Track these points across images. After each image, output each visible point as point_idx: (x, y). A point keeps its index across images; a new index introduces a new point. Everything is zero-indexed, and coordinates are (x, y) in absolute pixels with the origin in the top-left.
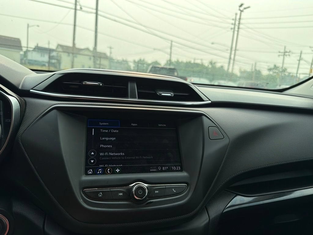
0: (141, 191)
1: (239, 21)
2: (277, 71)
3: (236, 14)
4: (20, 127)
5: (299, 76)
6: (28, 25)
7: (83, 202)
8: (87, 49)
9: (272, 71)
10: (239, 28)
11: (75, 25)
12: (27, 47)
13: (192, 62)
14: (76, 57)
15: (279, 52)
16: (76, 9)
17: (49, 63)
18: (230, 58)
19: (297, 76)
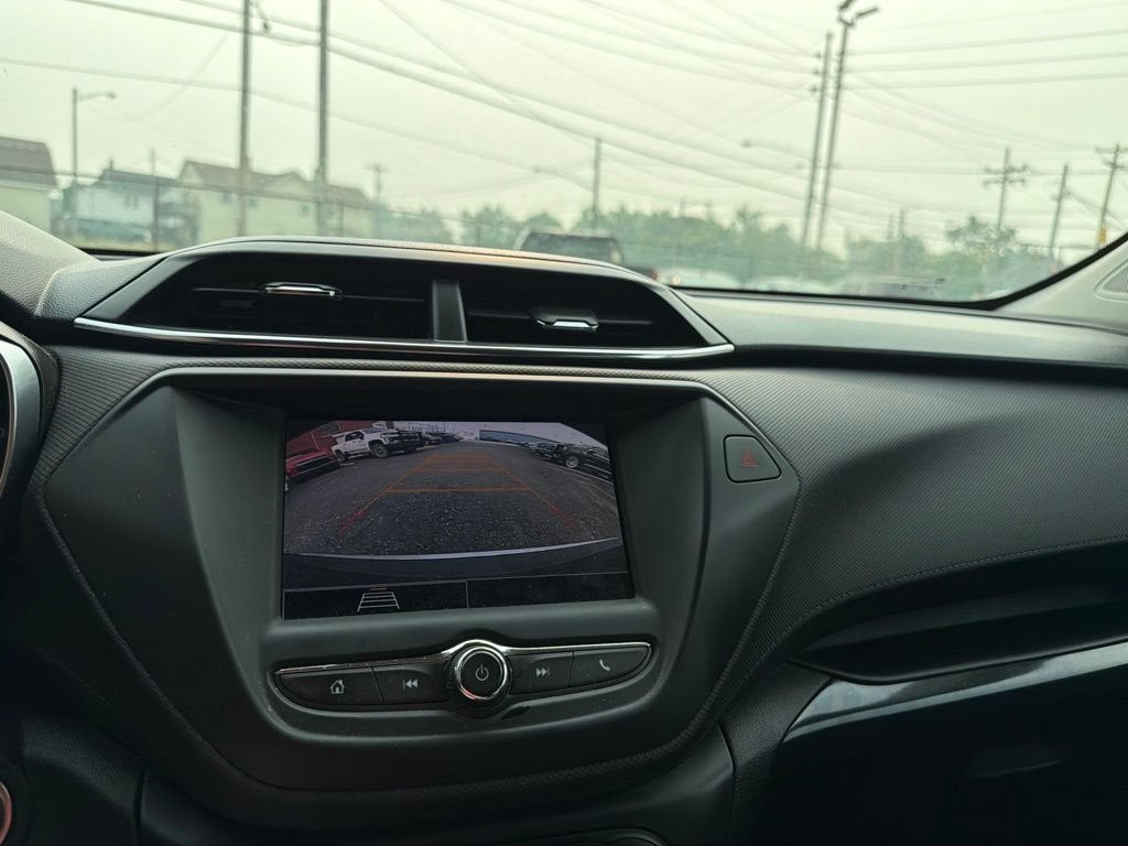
0: (485, 672)
1: (841, 62)
2: (979, 240)
3: (829, 37)
4: (39, 452)
5: (1060, 255)
6: (75, 92)
7: (275, 714)
8: (295, 176)
9: (961, 238)
10: (839, 87)
11: (245, 91)
12: (75, 174)
13: (676, 212)
14: (253, 204)
15: (988, 171)
16: (246, 31)
17: (155, 228)
18: (811, 196)
19: (1051, 255)
